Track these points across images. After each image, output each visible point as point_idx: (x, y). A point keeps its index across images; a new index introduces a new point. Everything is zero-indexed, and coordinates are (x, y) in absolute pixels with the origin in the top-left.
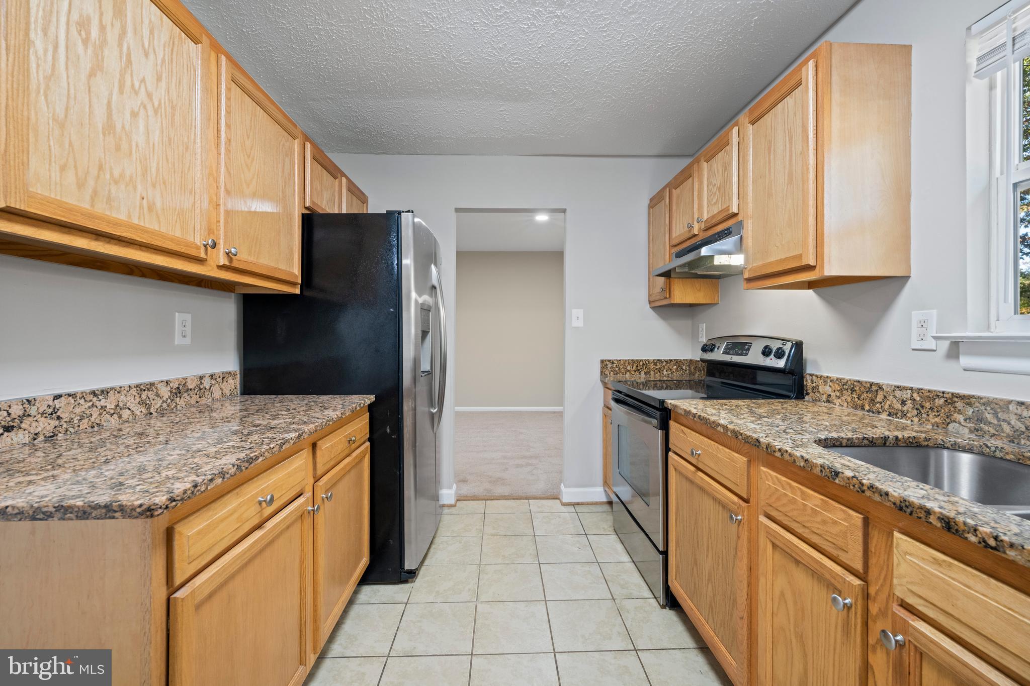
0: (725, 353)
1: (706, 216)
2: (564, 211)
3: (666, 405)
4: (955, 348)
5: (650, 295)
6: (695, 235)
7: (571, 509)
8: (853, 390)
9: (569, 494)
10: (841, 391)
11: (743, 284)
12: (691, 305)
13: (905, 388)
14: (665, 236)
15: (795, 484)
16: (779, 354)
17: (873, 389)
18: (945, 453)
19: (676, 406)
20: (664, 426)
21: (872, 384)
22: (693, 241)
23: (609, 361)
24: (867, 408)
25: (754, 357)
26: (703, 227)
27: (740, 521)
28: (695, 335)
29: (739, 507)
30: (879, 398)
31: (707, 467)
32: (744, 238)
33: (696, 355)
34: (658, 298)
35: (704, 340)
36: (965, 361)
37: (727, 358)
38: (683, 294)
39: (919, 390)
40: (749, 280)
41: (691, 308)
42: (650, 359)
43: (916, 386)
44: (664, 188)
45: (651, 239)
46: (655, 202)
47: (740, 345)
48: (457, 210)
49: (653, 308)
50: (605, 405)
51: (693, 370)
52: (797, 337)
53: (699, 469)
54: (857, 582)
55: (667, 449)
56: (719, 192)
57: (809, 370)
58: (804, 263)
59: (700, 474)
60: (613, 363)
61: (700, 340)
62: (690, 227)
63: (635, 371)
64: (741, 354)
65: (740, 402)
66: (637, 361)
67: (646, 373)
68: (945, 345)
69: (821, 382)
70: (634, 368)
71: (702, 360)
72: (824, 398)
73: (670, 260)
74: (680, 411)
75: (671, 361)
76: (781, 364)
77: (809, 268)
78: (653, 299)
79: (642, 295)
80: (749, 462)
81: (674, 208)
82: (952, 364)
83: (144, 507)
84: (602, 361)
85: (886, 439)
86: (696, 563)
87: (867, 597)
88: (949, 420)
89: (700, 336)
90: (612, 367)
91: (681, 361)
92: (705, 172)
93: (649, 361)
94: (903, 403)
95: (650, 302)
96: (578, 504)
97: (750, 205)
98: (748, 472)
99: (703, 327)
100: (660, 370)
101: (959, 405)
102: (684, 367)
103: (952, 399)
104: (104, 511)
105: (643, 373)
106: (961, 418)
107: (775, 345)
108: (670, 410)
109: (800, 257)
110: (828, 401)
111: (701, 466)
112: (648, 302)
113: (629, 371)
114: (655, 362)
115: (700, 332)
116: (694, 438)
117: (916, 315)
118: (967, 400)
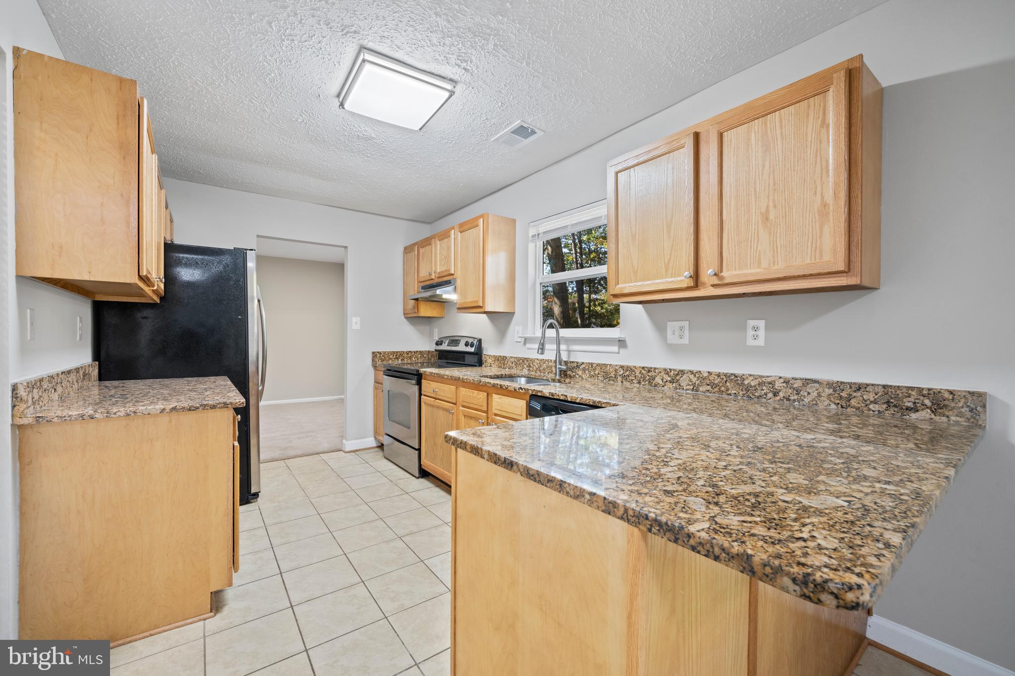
0: (448, 345)
1: (438, 271)
2: (346, 247)
3: (420, 372)
4: (525, 341)
5: (404, 310)
6: (433, 279)
7: (353, 454)
8: (498, 360)
9: (349, 445)
10: (495, 361)
11: (456, 310)
12: (429, 317)
13: (513, 357)
14: (415, 275)
15: (470, 390)
16: (472, 346)
17: (504, 358)
18: (519, 378)
19: (425, 371)
20: (419, 383)
21: (504, 356)
22: (431, 282)
23: (378, 352)
24: (502, 367)
25: (461, 348)
26: (437, 276)
27: (453, 413)
28: (431, 335)
29: (453, 407)
30: (506, 361)
31: (440, 396)
32: (457, 287)
33: (432, 347)
34: (410, 312)
35: (436, 338)
36: (527, 346)
37: (449, 348)
38: (426, 311)
39: (516, 358)
40: (459, 309)
41: (429, 319)
42: (404, 350)
43: (515, 356)
44: (414, 244)
45: (405, 274)
46: (408, 250)
47: (454, 341)
48: (258, 236)
49: (406, 318)
50: (375, 382)
51: (430, 357)
52: (479, 337)
53: (436, 399)
54: (485, 414)
55: (420, 394)
56: (445, 259)
57: (485, 352)
58: (479, 305)
59: (437, 401)
60: (381, 354)
61: (434, 338)
62: (430, 275)
63: (395, 359)
64: (456, 346)
65: (455, 369)
66: (396, 352)
67: (402, 360)
68: (524, 339)
69: (488, 357)
70: (395, 357)
71: (436, 350)
72: (489, 365)
73: (419, 292)
74: (427, 373)
75: (417, 351)
76: (472, 350)
77: (481, 307)
78: (407, 312)
79: (400, 309)
80: (457, 387)
81: (421, 259)
82: (524, 347)
83: (241, 402)
84: (373, 353)
85: (502, 375)
86: (435, 444)
87: (488, 418)
89: (434, 336)
90: (380, 356)
91: (423, 352)
92: (438, 246)
93: (403, 352)
95: (404, 314)
96: (357, 451)
97: (459, 272)
98: (456, 392)
99: (436, 330)
100: (410, 358)
101: (526, 361)
102: (425, 356)
104: (223, 405)
105: (400, 360)
107: (470, 341)
108: (422, 374)
109: (477, 302)
110: (490, 366)
111: (437, 397)
112: (403, 314)
113: (391, 359)
114: (408, 353)
115: (434, 334)
116: (434, 385)
117: (517, 329)
118: (527, 359)
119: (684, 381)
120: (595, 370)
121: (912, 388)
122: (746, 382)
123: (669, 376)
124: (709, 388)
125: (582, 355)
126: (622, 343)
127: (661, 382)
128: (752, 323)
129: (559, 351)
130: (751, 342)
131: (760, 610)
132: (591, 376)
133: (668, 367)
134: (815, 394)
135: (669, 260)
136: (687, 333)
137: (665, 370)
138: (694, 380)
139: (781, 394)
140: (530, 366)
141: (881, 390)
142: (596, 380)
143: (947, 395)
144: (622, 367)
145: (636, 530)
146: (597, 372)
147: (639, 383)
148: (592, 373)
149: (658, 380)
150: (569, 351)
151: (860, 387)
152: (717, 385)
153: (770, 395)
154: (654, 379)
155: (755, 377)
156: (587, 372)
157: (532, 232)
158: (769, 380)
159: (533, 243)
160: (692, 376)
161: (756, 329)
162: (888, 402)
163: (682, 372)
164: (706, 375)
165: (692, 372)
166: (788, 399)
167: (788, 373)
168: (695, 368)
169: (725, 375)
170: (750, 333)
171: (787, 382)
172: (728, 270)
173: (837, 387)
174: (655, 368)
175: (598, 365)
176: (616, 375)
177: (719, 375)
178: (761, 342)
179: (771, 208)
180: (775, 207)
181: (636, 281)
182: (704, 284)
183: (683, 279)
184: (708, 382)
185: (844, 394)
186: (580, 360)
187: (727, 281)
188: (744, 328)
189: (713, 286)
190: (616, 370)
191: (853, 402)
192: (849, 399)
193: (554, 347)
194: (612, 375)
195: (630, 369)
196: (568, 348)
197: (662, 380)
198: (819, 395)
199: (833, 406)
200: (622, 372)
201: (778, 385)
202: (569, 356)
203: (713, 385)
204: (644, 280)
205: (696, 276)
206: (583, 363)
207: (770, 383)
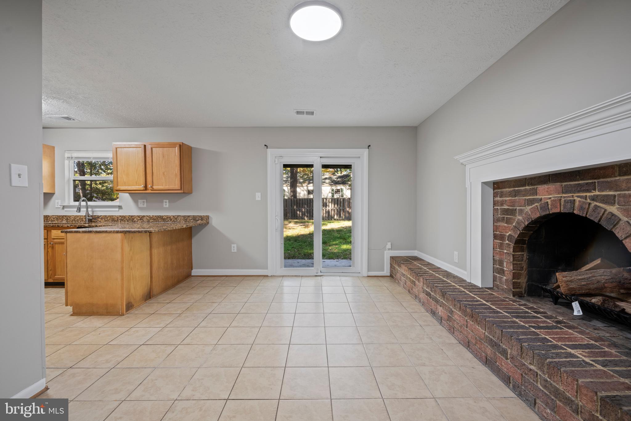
4: (64, 207)
13: (54, 216)
21: (47, 216)
24: (46, 221)
30: (49, 218)
36: (65, 209)
39: (57, 216)
43: (56, 215)
68: (62, 206)
82: (63, 210)
88: (63, 220)
94: (54, 218)
101: (64, 217)
103: (63, 216)
106: (64, 219)
117: (57, 201)
118: (66, 216)
119: (145, 219)
120: (107, 218)
121: (197, 216)
122: (163, 218)
123: (139, 218)
124: (153, 220)
125: (99, 212)
126: (120, 207)
127: (136, 220)
128: (164, 201)
129: (87, 211)
130: (165, 206)
131: (153, 257)
132: (105, 221)
133: (139, 215)
134: (180, 219)
135: (137, 181)
136: (145, 204)
137: (138, 216)
138: (148, 218)
139: (172, 220)
140: (68, 219)
141: (192, 217)
142: (108, 222)
143: (203, 217)
144: (120, 216)
145: (123, 234)
146: (108, 219)
147: (128, 221)
148: (106, 219)
149: (135, 220)
150: (93, 211)
151: (189, 216)
152: (155, 219)
153: (170, 220)
154: (134, 219)
155: (166, 216)
156: (103, 219)
157: (67, 155)
158: (169, 216)
159: (68, 160)
160: (147, 217)
161: (166, 202)
162: (194, 219)
163: (144, 216)
164: (152, 216)
165: (147, 216)
166: (174, 221)
167: (174, 215)
168: (148, 215)
169: (158, 216)
170: (164, 203)
171: (174, 216)
172: (155, 186)
173: (184, 217)
174: (134, 216)
175: (109, 216)
176: (117, 219)
177: (156, 216)
178: (167, 206)
179: (165, 172)
180: (166, 171)
181: (125, 186)
182: (148, 189)
183: (141, 187)
184: (152, 219)
185: (186, 218)
186: (100, 215)
187: (154, 189)
188: (163, 202)
189: (151, 190)
190: (118, 218)
191: (188, 220)
192: (187, 219)
193: (85, 210)
194: (116, 219)
195: (124, 217)
196: (92, 210)
197: (137, 219)
198: (181, 219)
199: (184, 222)
200: (120, 218)
201: (172, 217)
202: (93, 213)
203: (154, 219)
204: (129, 186)
205: (146, 188)
206: (101, 216)
207: (169, 217)
